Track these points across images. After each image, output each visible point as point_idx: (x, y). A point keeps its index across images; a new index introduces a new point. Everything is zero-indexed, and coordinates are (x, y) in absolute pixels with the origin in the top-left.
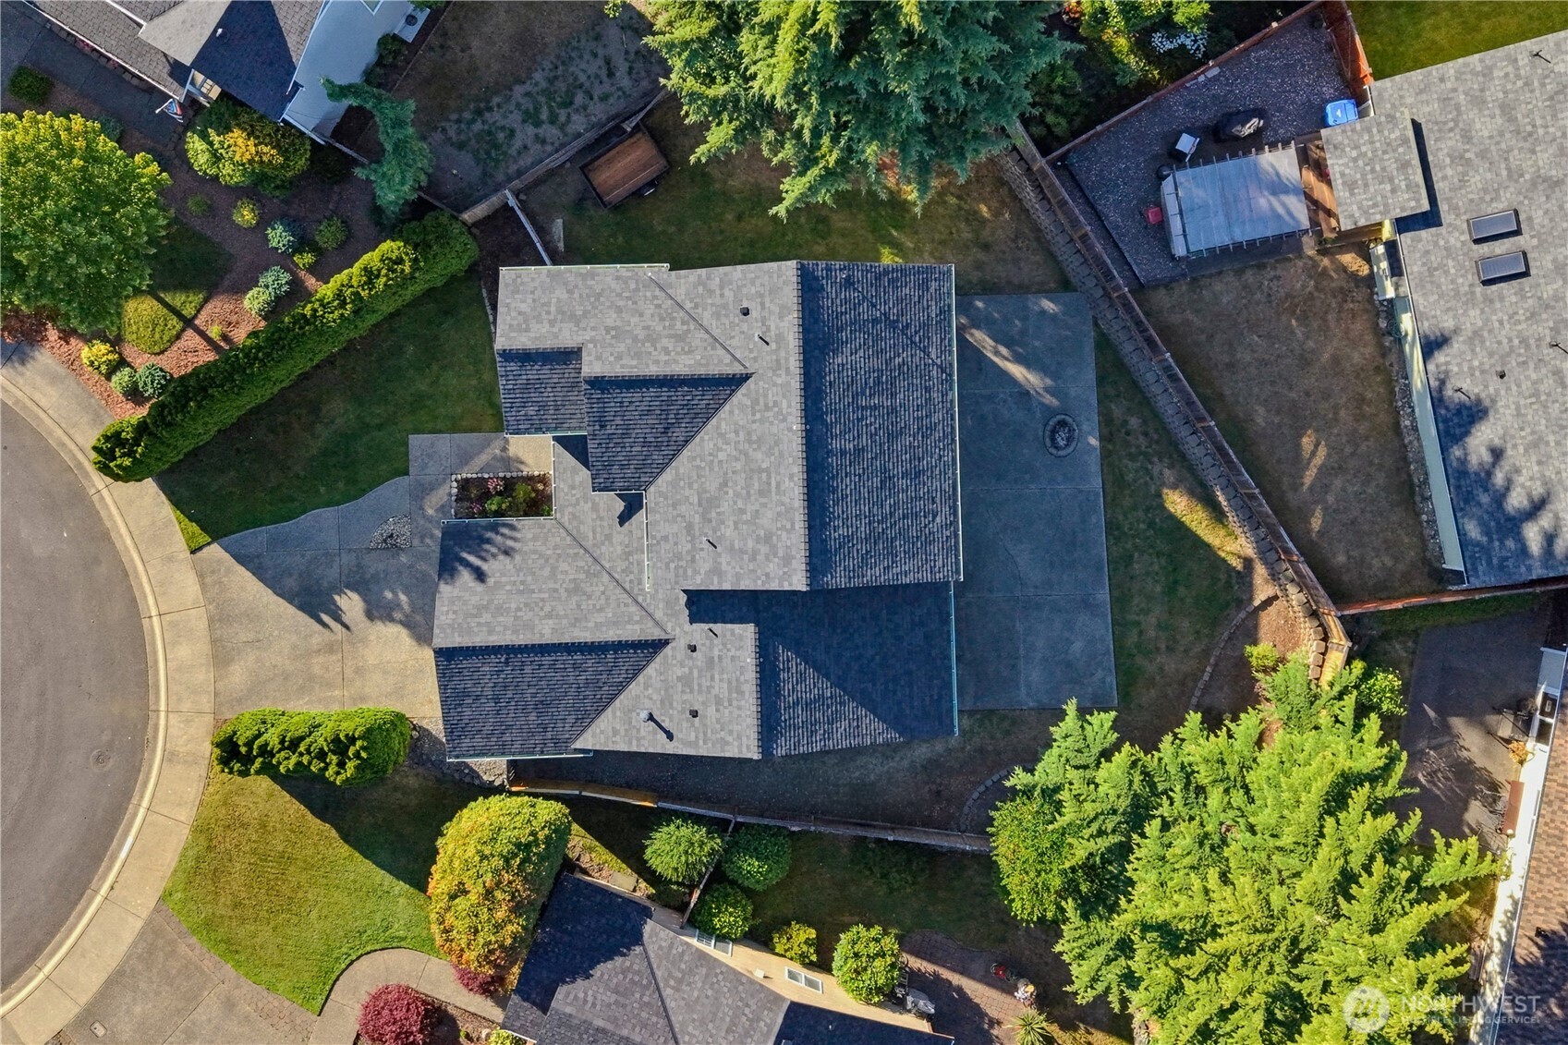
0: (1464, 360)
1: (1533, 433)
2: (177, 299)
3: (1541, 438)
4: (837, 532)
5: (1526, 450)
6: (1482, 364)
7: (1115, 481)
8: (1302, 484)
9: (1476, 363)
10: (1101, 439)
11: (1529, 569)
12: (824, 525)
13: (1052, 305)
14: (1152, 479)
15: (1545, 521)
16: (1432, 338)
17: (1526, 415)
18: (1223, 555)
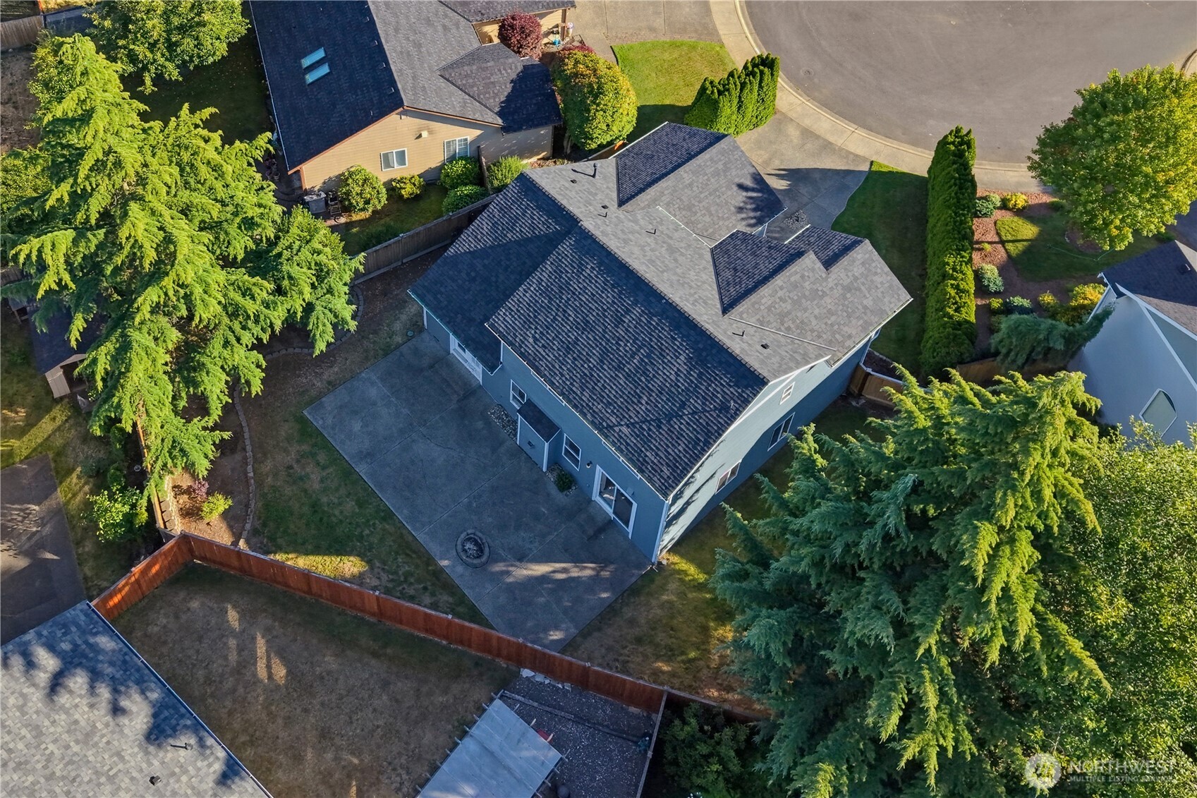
0: (197, 776)
1: (96, 745)
2: (1020, 246)
3: (86, 742)
4: (590, 267)
5: (94, 726)
6: (178, 781)
7: (410, 548)
8: (263, 637)
9: (184, 778)
10: (442, 570)
11: (39, 635)
12: (600, 264)
13: (555, 638)
14: (383, 569)
15: (43, 677)
16: (237, 780)
17: (111, 756)
18: (290, 556)
